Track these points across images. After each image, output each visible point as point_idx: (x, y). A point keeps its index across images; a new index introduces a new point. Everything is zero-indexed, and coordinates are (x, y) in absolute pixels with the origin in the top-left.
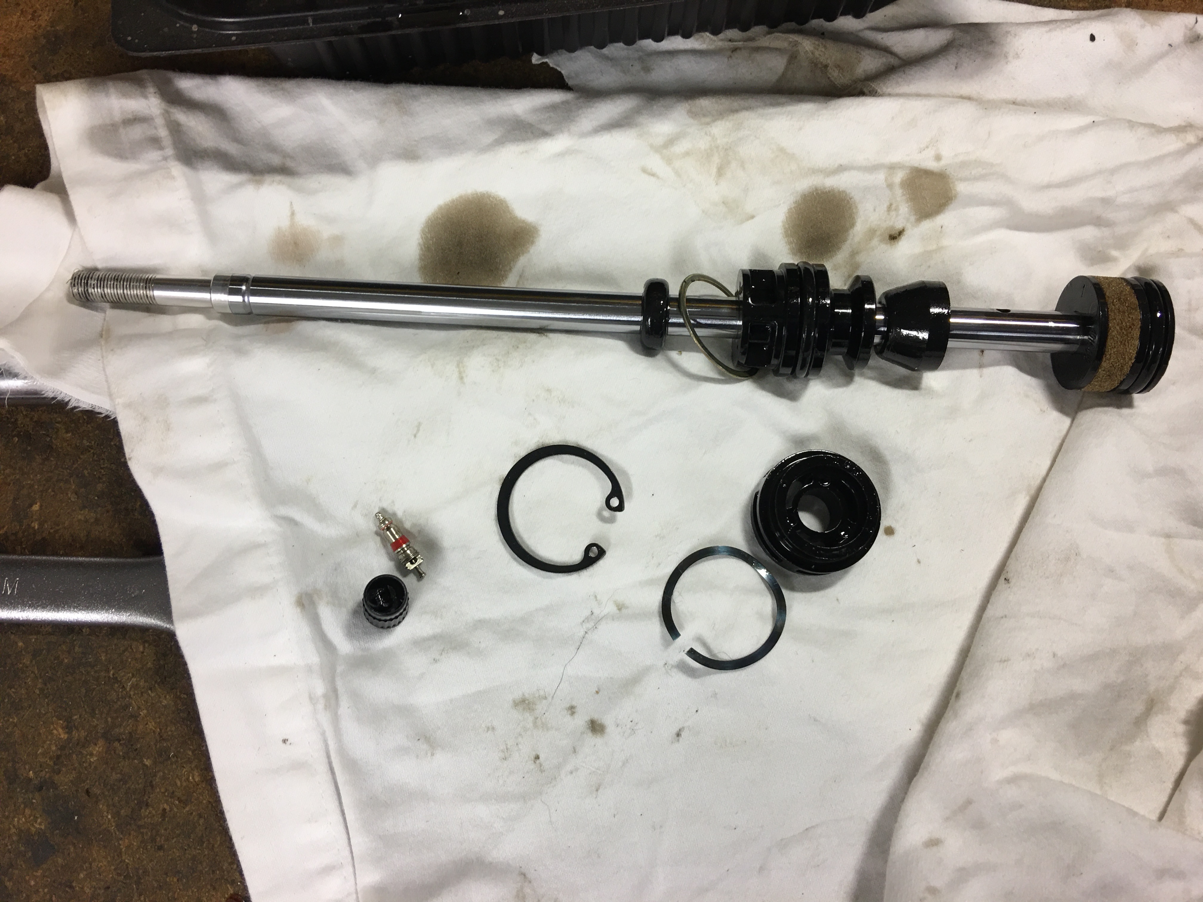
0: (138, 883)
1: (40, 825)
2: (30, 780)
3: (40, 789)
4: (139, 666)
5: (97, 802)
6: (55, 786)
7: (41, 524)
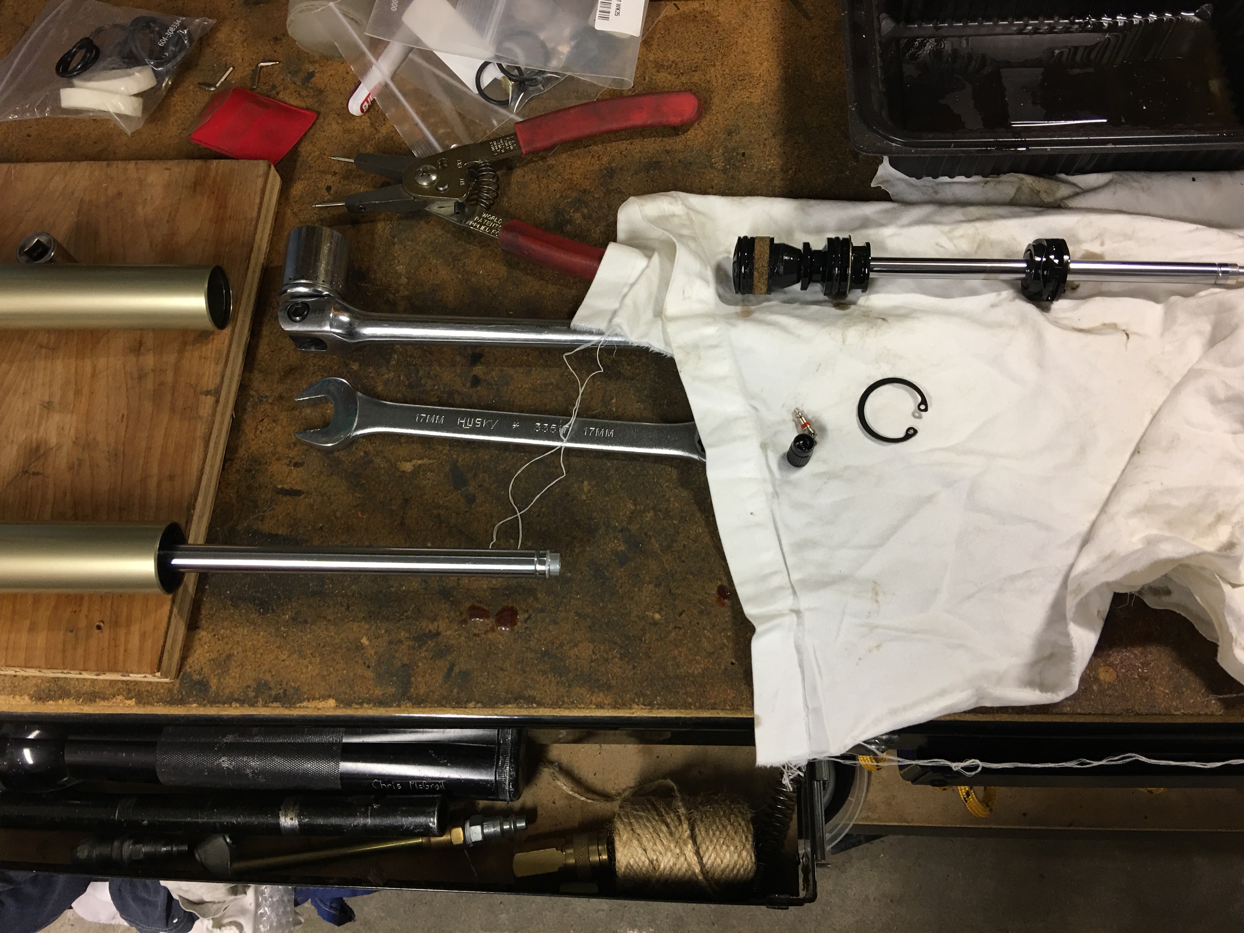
0: (673, 576)
1: (622, 548)
2: (616, 527)
3: (622, 531)
4: (669, 477)
5: (651, 538)
6: (629, 530)
7: (617, 409)
